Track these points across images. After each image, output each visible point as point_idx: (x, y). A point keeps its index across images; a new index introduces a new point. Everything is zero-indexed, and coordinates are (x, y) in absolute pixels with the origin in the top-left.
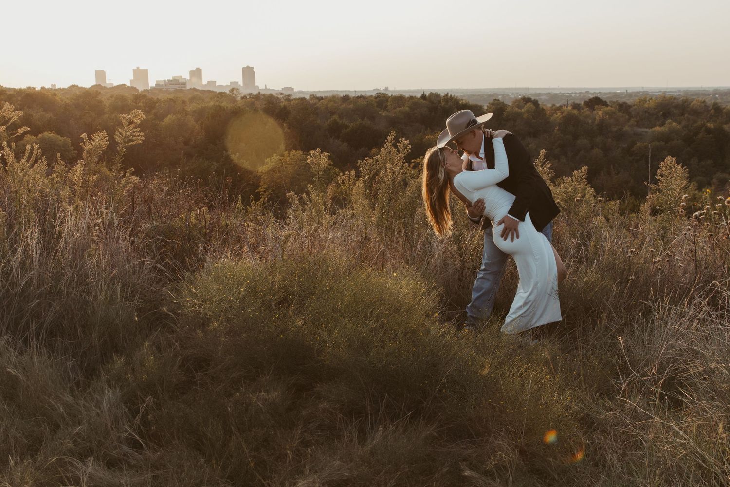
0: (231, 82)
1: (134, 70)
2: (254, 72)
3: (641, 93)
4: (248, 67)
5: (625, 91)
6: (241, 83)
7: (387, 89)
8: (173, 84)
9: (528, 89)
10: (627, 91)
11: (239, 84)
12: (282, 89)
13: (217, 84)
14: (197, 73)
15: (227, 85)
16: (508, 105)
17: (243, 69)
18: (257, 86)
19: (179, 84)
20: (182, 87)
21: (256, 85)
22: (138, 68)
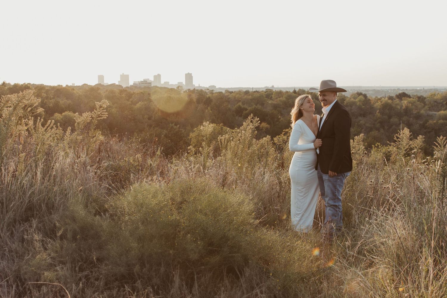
0: (178, 83)
1: (121, 75)
2: (192, 77)
3: (433, 90)
4: (189, 73)
5: (423, 89)
6: (184, 83)
7: (273, 86)
8: (144, 83)
9: (361, 87)
10: (424, 88)
12: (209, 86)
13: (170, 84)
14: (158, 77)
15: (176, 84)
16: (348, 97)
17: (186, 74)
18: (194, 85)
19: (147, 84)
20: (149, 85)
21: (193, 84)
22: (123, 74)
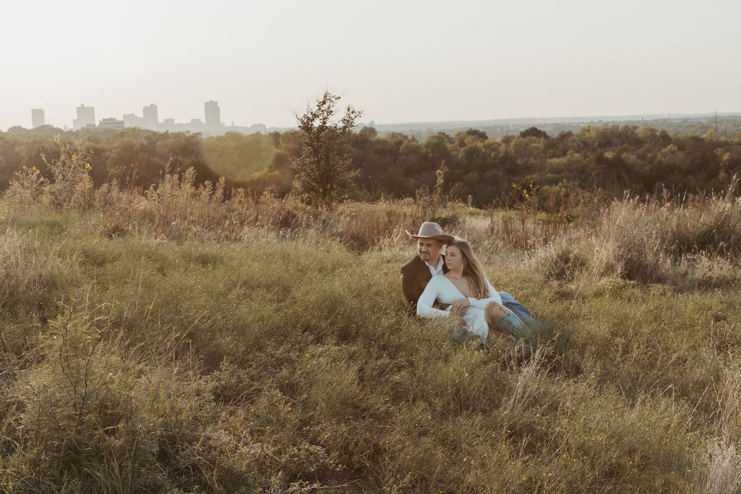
0: (192, 120)
1: (77, 108)
2: (218, 108)
3: (660, 121)
4: (211, 102)
5: (641, 120)
6: (203, 121)
7: (372, 122)
9: (535, 119)
10: (642, 118)
11: (202, 121)
12: (252, 126)
13: (176, 122)
14: (152, 110)
15: (188, 123)
16: (514, 137)
17: (206, 104)
18: (223, 123)
19: (116, 124)
20: (118, 127)
21: (221, 122)
22: (83, 105)
